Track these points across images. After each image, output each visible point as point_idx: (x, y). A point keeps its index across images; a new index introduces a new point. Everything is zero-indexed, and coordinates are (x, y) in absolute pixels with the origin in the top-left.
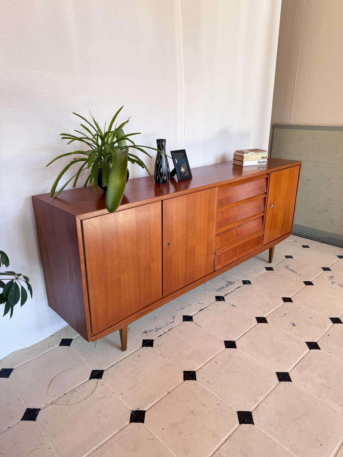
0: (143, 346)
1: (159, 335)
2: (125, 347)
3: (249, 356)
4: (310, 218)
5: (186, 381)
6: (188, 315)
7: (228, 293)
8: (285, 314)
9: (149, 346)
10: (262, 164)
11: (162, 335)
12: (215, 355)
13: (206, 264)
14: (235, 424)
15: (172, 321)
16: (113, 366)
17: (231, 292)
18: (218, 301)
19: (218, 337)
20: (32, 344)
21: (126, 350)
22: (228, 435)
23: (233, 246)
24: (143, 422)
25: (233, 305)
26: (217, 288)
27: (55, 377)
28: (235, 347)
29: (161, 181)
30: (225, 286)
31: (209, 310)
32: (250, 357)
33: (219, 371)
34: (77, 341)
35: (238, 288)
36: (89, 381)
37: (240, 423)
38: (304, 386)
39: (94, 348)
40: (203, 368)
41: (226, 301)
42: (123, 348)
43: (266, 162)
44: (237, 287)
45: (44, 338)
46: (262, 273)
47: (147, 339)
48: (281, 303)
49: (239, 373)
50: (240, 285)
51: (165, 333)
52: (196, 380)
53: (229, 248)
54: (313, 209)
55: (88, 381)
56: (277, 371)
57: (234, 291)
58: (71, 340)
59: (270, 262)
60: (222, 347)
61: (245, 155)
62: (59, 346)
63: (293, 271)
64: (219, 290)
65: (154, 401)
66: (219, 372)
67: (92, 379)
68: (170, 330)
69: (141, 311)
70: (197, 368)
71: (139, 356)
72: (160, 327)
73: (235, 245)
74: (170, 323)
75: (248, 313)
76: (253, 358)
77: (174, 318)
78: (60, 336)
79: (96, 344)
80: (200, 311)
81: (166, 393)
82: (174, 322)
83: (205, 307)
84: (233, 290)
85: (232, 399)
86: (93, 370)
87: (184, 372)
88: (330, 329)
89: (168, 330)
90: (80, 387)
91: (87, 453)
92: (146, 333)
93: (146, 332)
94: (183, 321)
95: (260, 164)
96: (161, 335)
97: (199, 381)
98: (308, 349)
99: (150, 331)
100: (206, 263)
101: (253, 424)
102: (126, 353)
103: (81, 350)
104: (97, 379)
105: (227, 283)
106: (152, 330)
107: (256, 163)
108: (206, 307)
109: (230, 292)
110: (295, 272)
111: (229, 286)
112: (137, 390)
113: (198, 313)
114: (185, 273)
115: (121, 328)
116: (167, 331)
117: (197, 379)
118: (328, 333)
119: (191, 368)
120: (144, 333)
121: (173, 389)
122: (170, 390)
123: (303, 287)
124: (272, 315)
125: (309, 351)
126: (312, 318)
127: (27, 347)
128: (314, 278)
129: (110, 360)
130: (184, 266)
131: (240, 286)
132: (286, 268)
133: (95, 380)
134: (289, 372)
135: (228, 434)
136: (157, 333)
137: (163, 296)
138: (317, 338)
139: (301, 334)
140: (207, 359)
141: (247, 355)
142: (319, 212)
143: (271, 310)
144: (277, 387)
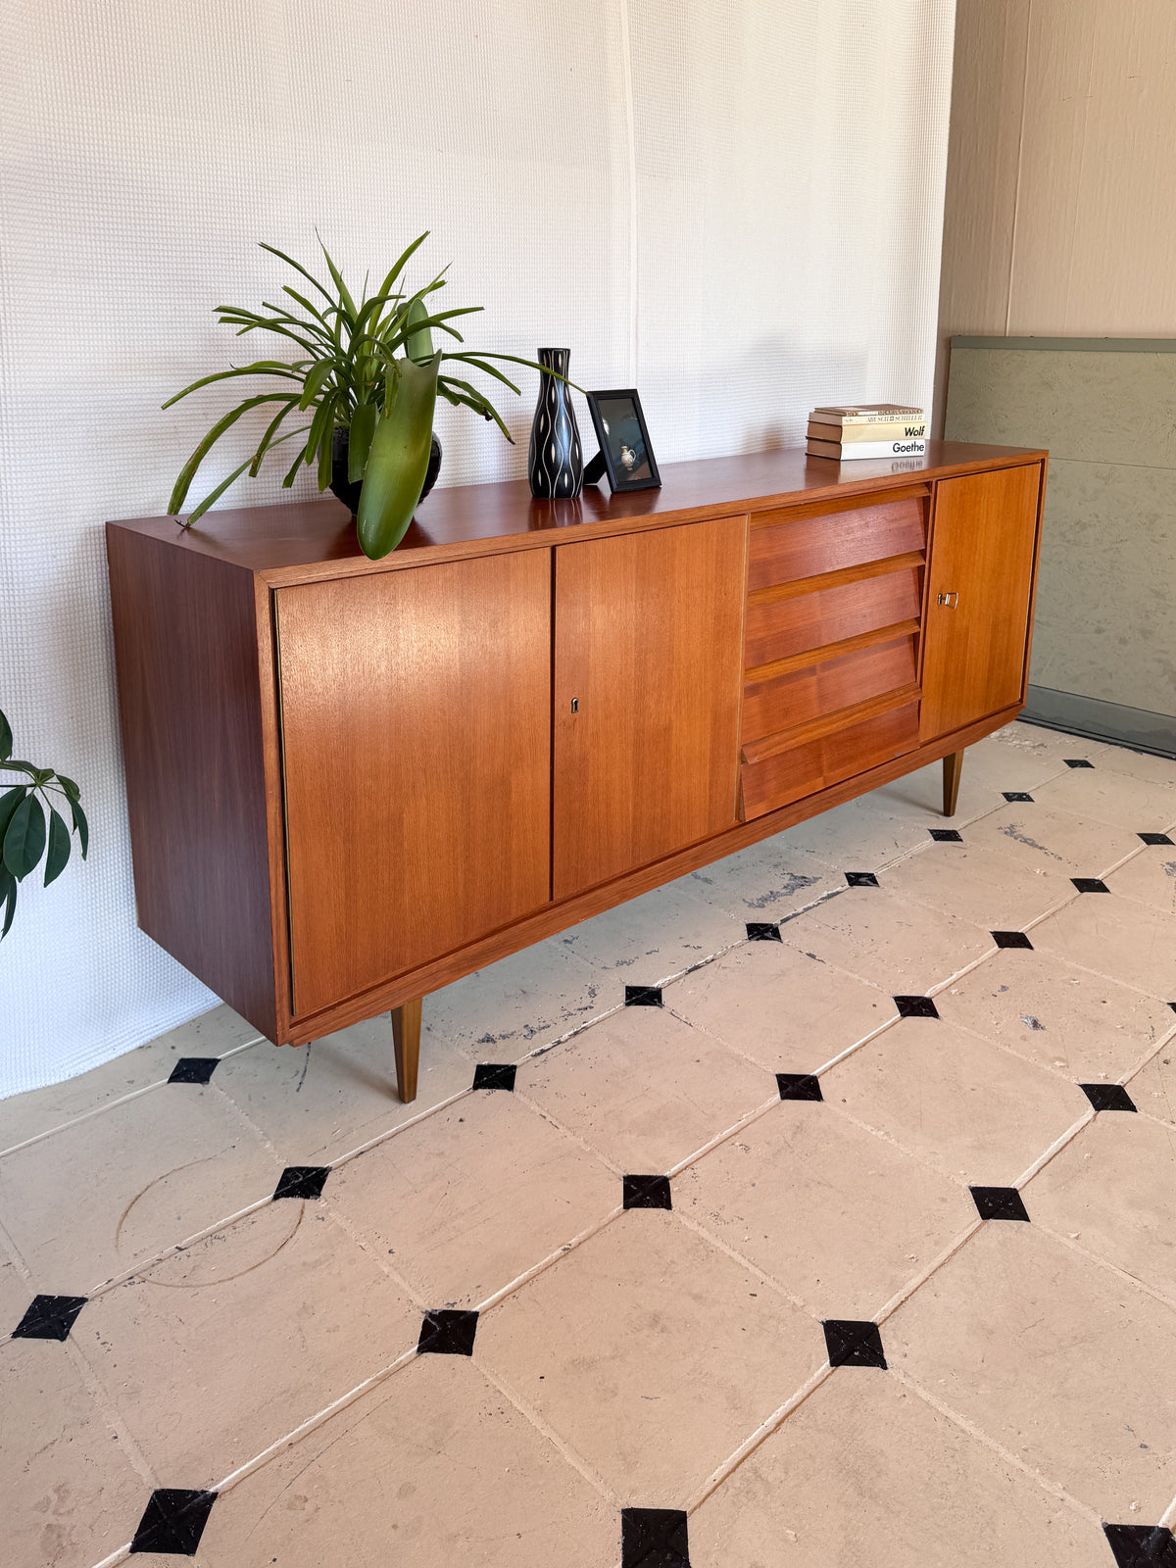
0: (476, 1087)
1: (538, 1050)
2: (409, 1087)
3: (869, 1128)
4: (1092, 663)
5: (634, 1211)
6: (646, 985)
7: (795, 915)
8: (1004, 988)
9: (498, 1088)
11: (547, 1050)
12: (743, 1122)
13: (710, 797)
14: (813, 1367)
15: (586, 1002)
16: (362, 1153)
17: (806, 910)
18: (758, 940)
19: (753, 1059)
20: (67, 1073)
21: (414, 1099)
22: (787, 1403)
23: (810, 735)
24: (469, 1353)
25: (809, 955)
26: (755, 895)
27: (148, 1187)
28: (818, 1097)
29: (552, 491)
30: (784, 891)
31: (724, 968)
32: (874, 1133)
33: (756, 1178)
34: (234, 1068)
35: (830, 896)
36: (273, 1203)
37: (836, 1362)
38: (1077, 1238)
39: (298, 1090)
40: (695, 1166)
41: (785, 941)
42: (405, 1091)
43: (922, 449)
44: (825, 894)
45: (114, 1056)
46: (917, 848)
47: (492, 1063)
48: (989, 952)
49: (831, 1187)
50: (839, 889)
51: (559, 1043)
52: (669, 1207)
53: (793, 741)
54: (1099, 631)
55: (268, 1204)
56: (974, 1184)
57: (814, 906)
58: (214, 1062)
59: (948, 811)
60: (767, 1097)
61: (846, 421)
62: (169, 1082)
63: (1033, 845)
64: (762, 902)
65: (510, 1279)
66: (756, 1182)
67: (283, 1200)
68: (576, 1033)
69: (474, 947)
70: (674, 1165)
71: (461, 1120)
72: (542, 1025)
73: (814, 733)
74: (579, 1009)
75: (866, 982)
76: (885, 1137)
77: (593, 993)
78: (173, 1048)
79: (303, 1076)
80: (690, 971)
81: (559, 1252)
82: (591, 1008)
83: (709, 958)
84: (810, 905)
85: (805, 1277)
86: (288, 1166)
87: (624, 1177)
88: (1171, 1043)
89: (571, 1032)
90: (238, 1224)
91: (252, 1457)
92: (491, 1044)
93: (488, 1039)
94: (628, 1005)
95: (900, 454)
96: (543, 1051)
97: (682, 1213)
98: (1091, 1110)
99: (504, 1037)
100: (710, 789)
101: (885, 1367)
102: (413, 1112)
103: (250, 1096)
104: (300, 1200)
105: (790, 879)
106: (512, 1034)
108: (713, 960)
109: (800, 910)
110: (1041, 848)
111: (797, 891)
112: (450, 1240)
113: (680, 977)
114: (634, 819)
115: (396, 1005)
116: (566, 1036)
117: (673, 1205)
118: (1165, 1055)
119: (653, 1164)
120: (483, 1041)
121: (582, 1239)
122: (574, 1241)
123: (1069, 897)
124: (953, 992)
125: (1095, 1116)
126: (1104, 1002)
127: (49, 1083)
128: (1109, 870)
129: (355, 1132)
130: (631, 792)
131: (838, 893)
132: (1006, 833)
133: (296, 1202)
134: (1021, 1186)
135: (790, 1400)
136: (528, 1042)
137: (551, 899)
138: (1125, 1070)
139: (1064, 1057)
140: (711, 1134)
141: (862, 1124)
142: (1123, 641)
143: (952, 975)
144: (975, 1240)
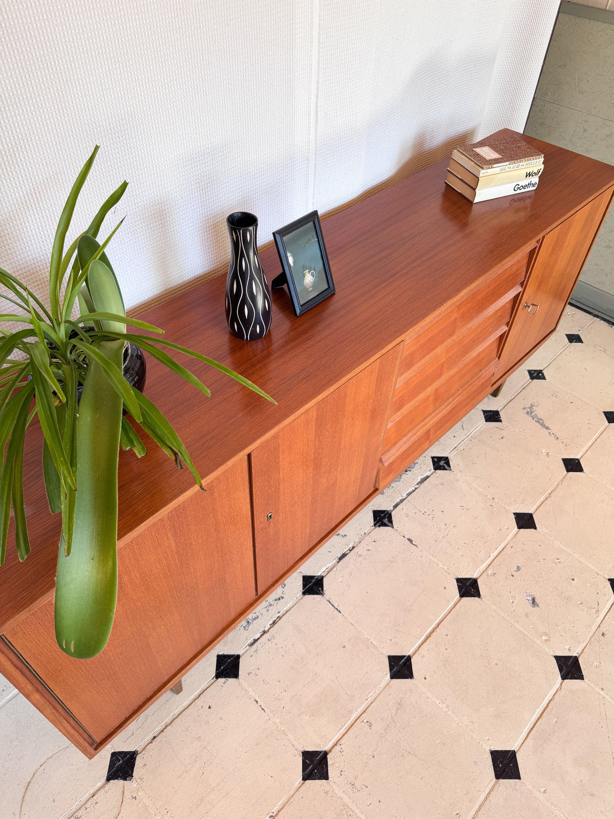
0: (218, 676)
1: (251, 640)
3: (438, 702)
5: (308, 782)
6: (314, 575)
7: (402, 501)
8: (518, 568)
9: (230, 677)
10: (523, 190)
11: (258, 639)
12: (370, 700)
13: (358, 491)
15: (280, 592)
16: (155, 737)
17: (409, 495)
18: (379, 526)
19: (375, 643)
21: (182, 689)
23: (425, 427)
25: (409, 540)
27: (34, 774)
28: (411, 675)
29: (247, 336)
31: (360, 556)
32: (440, 705)
33: (375, 751)
35: (423, 481)
36: (106, 785)
38: (545, 792)
40: (342, 742)
41: (395, 526)
43: (533, 185)
46: (475, 430)
47: (226, 653)
48: (512, 533)
49: (416, 756)
50: (428, 473)
51: (264, 632)
52: (327, 778)
53: (415, 437)
55: (103, 786)
56: (493, 748)
57: (413, 491)
60: (383, 677)
61: (483, 173)
63: (543, 425)
66: (375, 754)
67: (112, 781)
68: (274, 623)
70: (330, 740)
71: (209, 708)
72: (254, 616)
74: (276, 600)
75: (441, 565)
76: (447, 709)
80: (340, 559)
82: (283, 598)
83: (351, 546)
84: (410, 490)
86: (113, 751)
87: (302, 753)
88: (607, 617)
89: (271, 622)
90: (88, 805)
94: (304, 593)
95: (519, 191)
96: (255, 641)
97: (334, 783)
98: (559, 679)
100: (359, 489)
102: (181, 700)
104: (122, 782)
107: (507, 190)
108: (353, 548)
109: (405, 496)
110: (547, 428)
111: (403, 477)
112: (207, 813)
113: (334, 565)
114: (310, 533)
116: (268, 626)
117: (330, 777)
118: (603, 629)
119: (319, 742)
121: (280, 807)
122: (275, 810)
123: (561, 477)
124: (490, 572)
125: (561, 684)
126: (573, 580)
128: (585, 449)
129: (149, 719)
130: (308, 525)
131: (428, 477)
132: (528, 413)
133: (118, 784)
134: (517, 749)
136: (246, 633)
137: (257, 595)
138: (579, 643)
139: (548, 632)
140: (351, 712)
141: (434, 699)
143: (490, 556)
144: (491, 797)
